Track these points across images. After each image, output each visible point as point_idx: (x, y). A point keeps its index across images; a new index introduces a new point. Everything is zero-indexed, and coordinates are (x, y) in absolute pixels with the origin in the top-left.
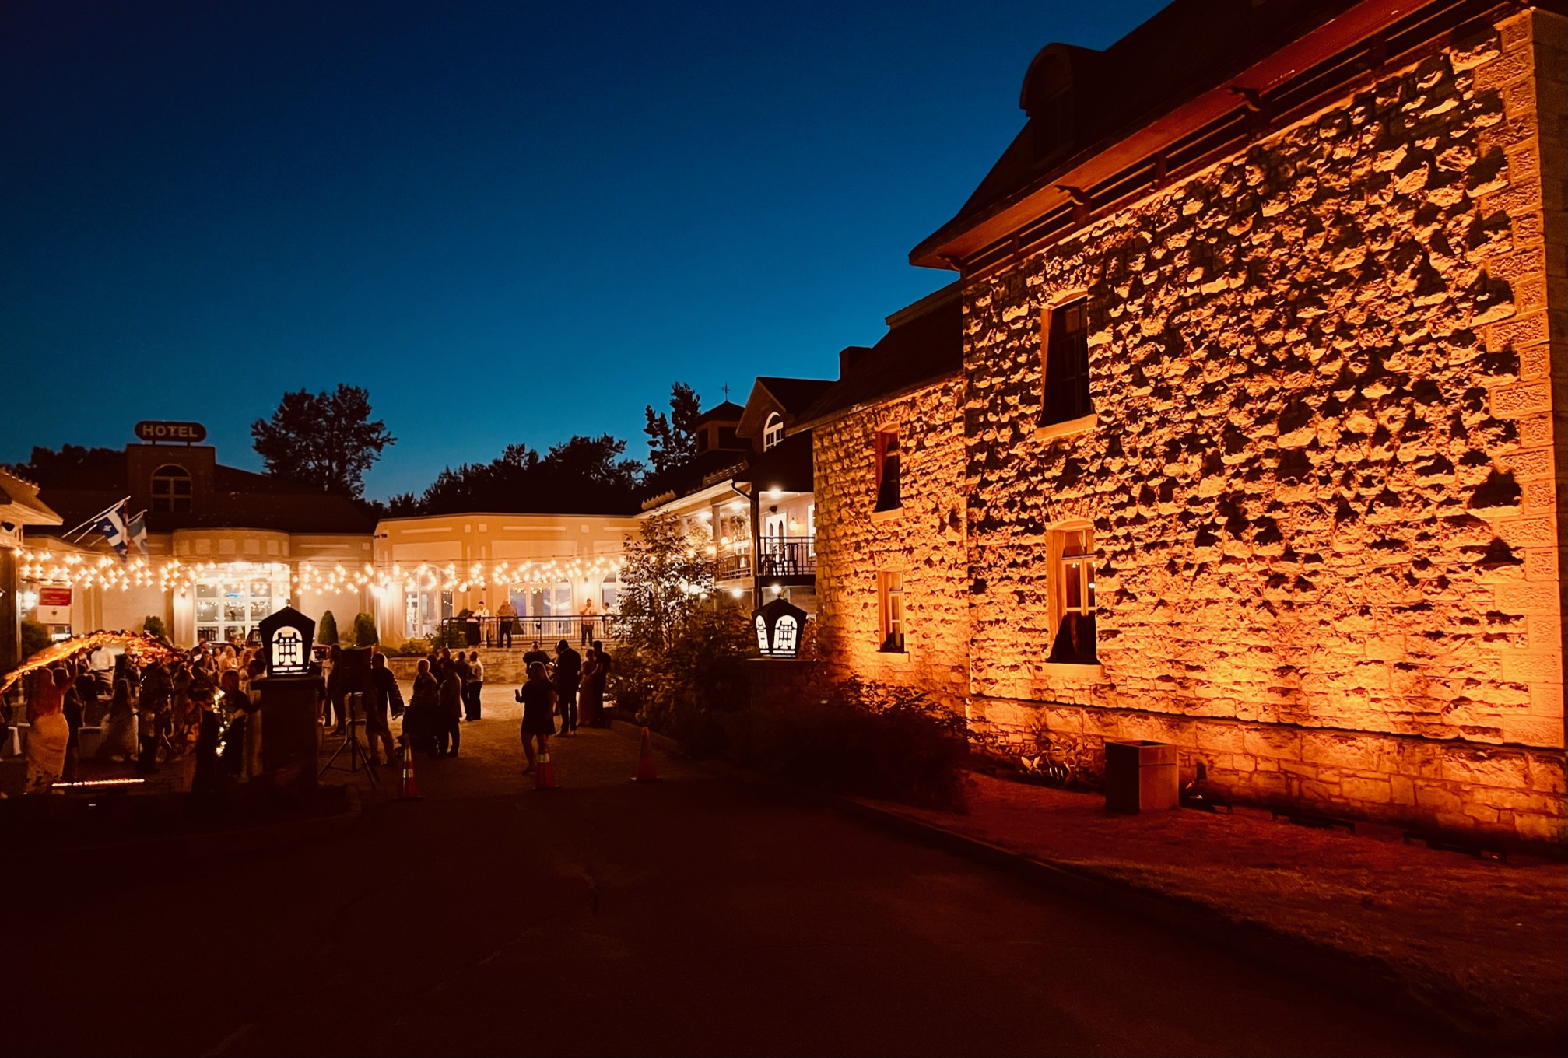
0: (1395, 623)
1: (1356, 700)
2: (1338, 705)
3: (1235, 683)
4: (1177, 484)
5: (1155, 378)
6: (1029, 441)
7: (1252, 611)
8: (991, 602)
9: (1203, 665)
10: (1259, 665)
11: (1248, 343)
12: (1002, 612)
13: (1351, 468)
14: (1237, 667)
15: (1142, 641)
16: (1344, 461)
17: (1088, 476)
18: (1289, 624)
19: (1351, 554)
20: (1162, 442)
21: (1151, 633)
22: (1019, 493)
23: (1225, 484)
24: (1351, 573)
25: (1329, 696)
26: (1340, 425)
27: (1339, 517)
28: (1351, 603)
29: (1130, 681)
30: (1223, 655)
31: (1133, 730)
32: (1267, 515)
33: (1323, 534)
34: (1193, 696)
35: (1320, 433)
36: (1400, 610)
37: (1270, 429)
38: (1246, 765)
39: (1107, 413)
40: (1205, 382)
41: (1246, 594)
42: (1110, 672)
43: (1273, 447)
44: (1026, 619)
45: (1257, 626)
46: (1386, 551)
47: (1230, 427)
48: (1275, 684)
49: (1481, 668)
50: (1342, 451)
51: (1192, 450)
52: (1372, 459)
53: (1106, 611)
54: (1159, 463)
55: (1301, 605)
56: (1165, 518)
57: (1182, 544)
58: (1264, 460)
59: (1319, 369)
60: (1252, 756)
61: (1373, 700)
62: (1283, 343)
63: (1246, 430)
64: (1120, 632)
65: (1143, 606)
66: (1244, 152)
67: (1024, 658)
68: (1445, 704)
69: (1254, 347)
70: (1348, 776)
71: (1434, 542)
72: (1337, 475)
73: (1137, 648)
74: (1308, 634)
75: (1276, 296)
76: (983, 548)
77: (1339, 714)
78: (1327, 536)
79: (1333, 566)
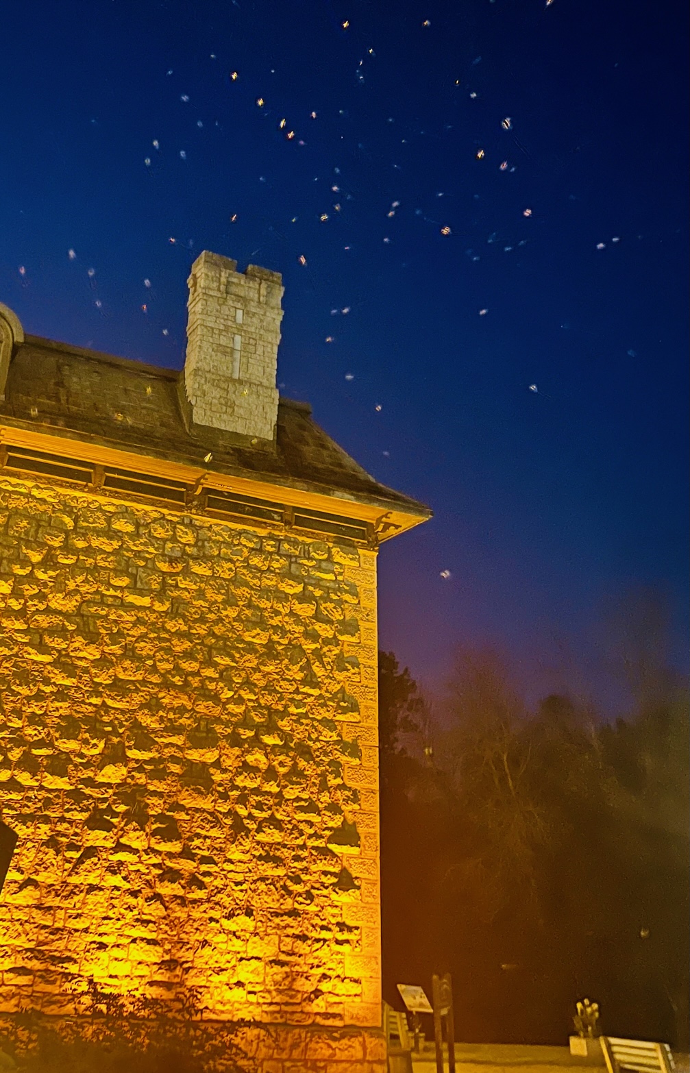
0: (273, 925)
1: (239, 994)
5: (59, 651)
9: (75, 956)
10: (142, 958)
11: (168, 660)
13: (246, 792)
14: (116, 959)
16: (241, 785)
18: (179, 918)
19: (242, 862)
23: (126, 774)
24: (240, 878)
26: (242, 756)
28: (237, 904)
30: (102, 946)
32: (168, 813)
33: (219, 841)
35: (224, 757)
36: (277, 915)
37: (178, 740)
40: (115, 676)
43: (179, 755)
45: (145, 917)
46: (271, 864)
47: (137, 725)
48: (158, 978)
49: (330, 965)
50: (242, 777)
51: (95, 734)
52: (264, 789)
54: (50, 733)
55: (194, 901)
56: (50, 791)
57: (69, 823)
58: (169, 765)
59: (227, 706)
61: (250, 993)
62: (198, 674)
63: (153, 732)
66: (179, 514)
68: (306, 995)
69: (172, 666)
71: (305, 864)
72: (235, 793)
74: (197, 929)
75: (194, 634)
78: (221, 843)
79: (225, 870)
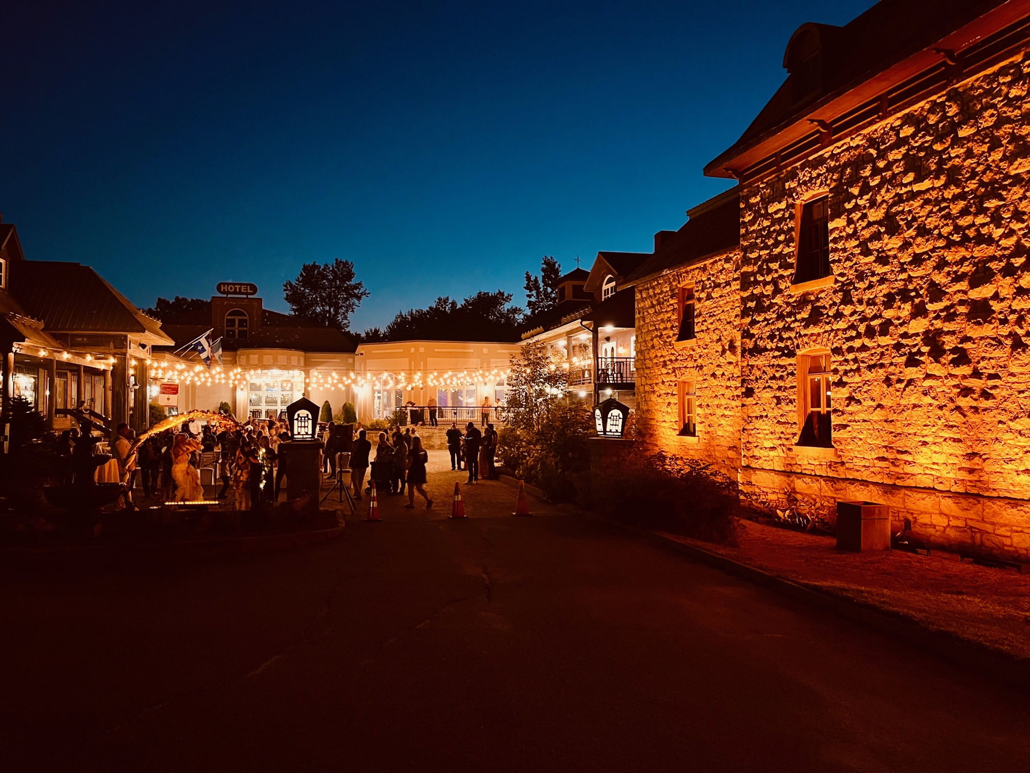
1: (1025, 479)
2: (1011, 481)
3: (934, 463)
4: (892, 324)
5: (877, 251)
6: (786, 294)
7: (947, 413)
8: (757, 403)
9: (910, 450)
10: (952, 451)
11: (947, 225)
12: (765, 410)
13: (1023, 313)
14: (935, 452)
15: (865, 432)
16: (1018, 308)
17: (827, 318)
18: (974, 423)
19: (1022, 374)
20: (881, 294)
21: (871, 427)
22: (778, 329)
23: (928, 323)
24: (1023, 387)
25: (1004, 475)
26: (1015, 283)
27: (1014, 347)
28: (1022, 409)
29: (855, 460)
30: (925, 444)
31: (857, 494)
32: (960, 346)
33: (1003, 359)
34: (902, 472)
35: (1000, 288)
37: (963, 285)
38: (941, 522)
39: (842, 275)
40: (914, 253)
41: (943, 402)
42: (841, 453)
43: (965, 298)
44: (782, 415)
45: (951, 423)
47: (932, 284)
48: (964, 465)
50: (1016, 301)
51: (905, 299)
53: (839, 411)
54: (879, 309)
55: (985, 410)
56: (883, 347)
57: (895, 365)
58: (958, 308)
59: (1000, 243)
60: (946, 515)
62: (973, 225)
63: (945, 286)
64: (849, 426)
65: (865, 408)
66: (944, 92)
67: (780, 442)
69: (952, 228)
70: (1017, 532)
72: (1013, 317)
73: (861, 437)
74: (990, 430)
75: (968, 192)
76: (752, 366)
77: (1011, 488)
78: (1005, 361)
79: (1009, 383)
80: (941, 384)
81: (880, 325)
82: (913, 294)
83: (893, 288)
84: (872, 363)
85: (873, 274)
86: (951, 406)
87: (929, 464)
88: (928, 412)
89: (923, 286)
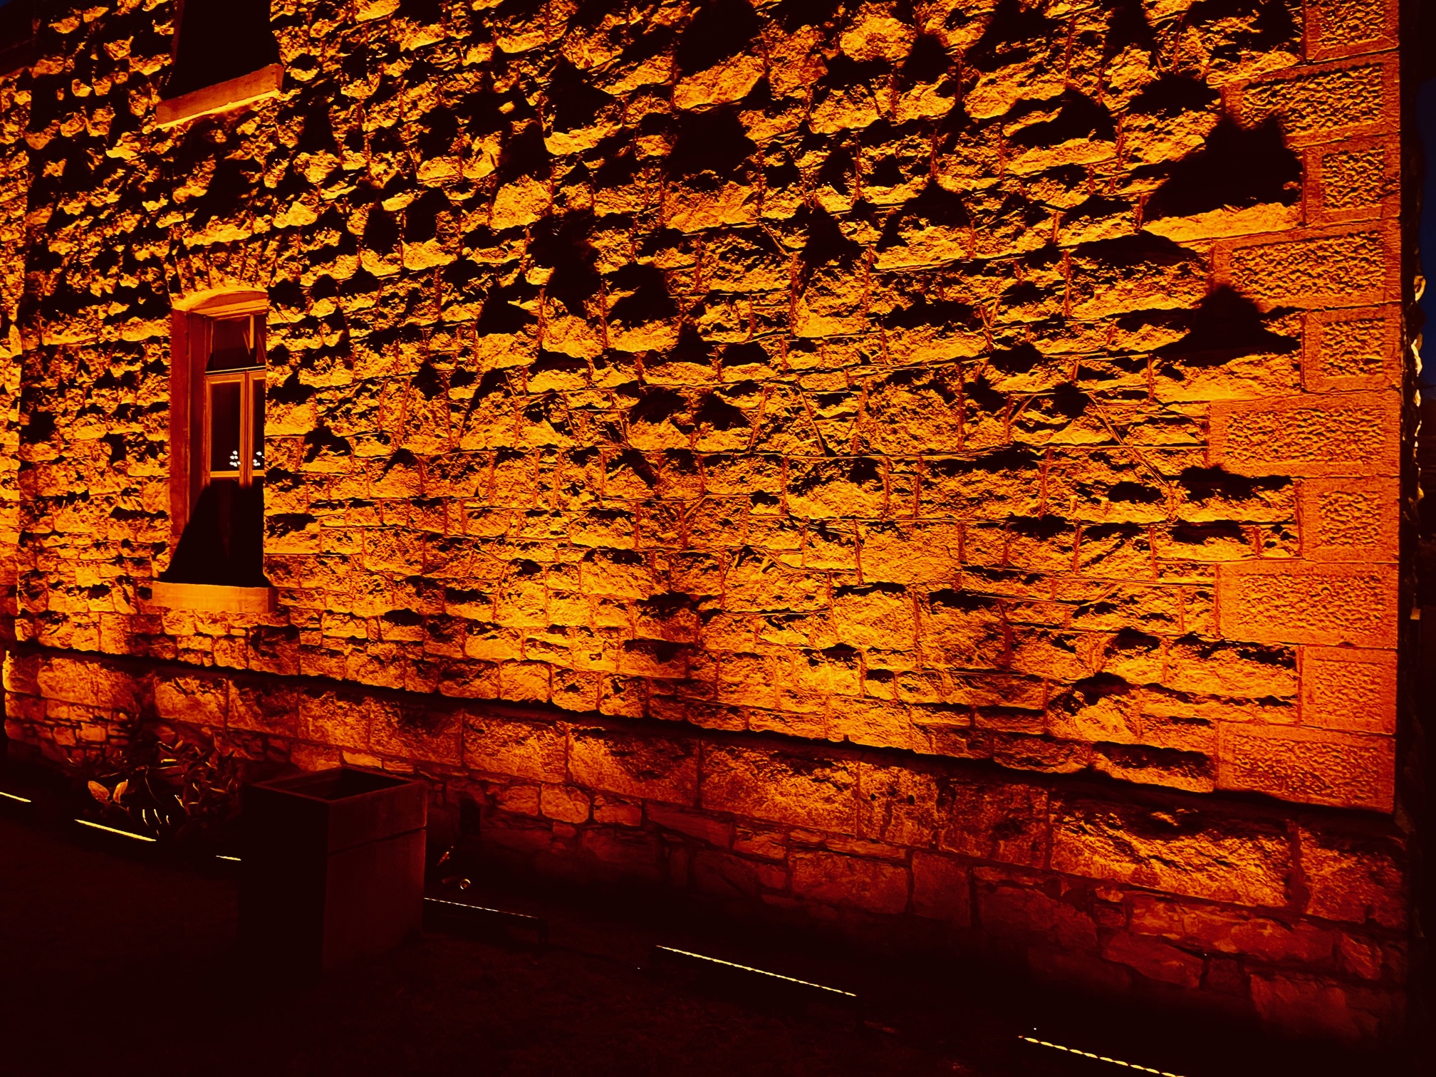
0: (939, 498)
1: (833, 676)
2: (787, 684)
3: (553, 629)
4: (446, 204)
6: (146, 130)
7: (598, 474)
8: (61, 459)
9: (485, 589)
10: (609, 590)
12: (80, 478)
13: (846, 144)
14: (557, 594)
15: (357, 537)
16: (832, 129)
17: (259, 197)
18: (681, 501)
19: (836, 341)
20: (415, 115)
21: (375, 521)
22: (124, 238)
23: (548, 196)
24: (835, 383)
25: (767, 664)
26: (827, 45)
27: (813, 257)
28: (830, 453)
29: (327, 622)
30: (529, 569)
31: (329, 725)
32: (642, 261)
33: (777, 296)
34: (459, 656)
35: (775, 69)
36: (952, 468)
37: (660, 67)
38: (569, 809)
39: (304, 62)
41: (588, 437)
42: (289, 602)
43: (663, 108)
44: (126, 492)
46: (925, 330)
47: (566, 74)
48: (642, 633)
49: (1159, 606)
50: (827, 107)
51: (479, 131)
52: (900, 119)
53: (286, 474)
54: (409, 159)
55: (715, 459)
56: (415, 276)
57: (451, 331)
58: (640, 141)
60: (583, 788)
61: (872, 675)
64: (313, 520)
65: (360, 463)
67: (118, 571)
68: (1059, 691)
70: (805, 847)
71: (1050, 305)
72: (810, 161)
73: (346, 551)
74: (726, 523)
76: (52, 350)
77: (788, 704)
78: (780, 303)
79: (792, 371)
80: (582, 383)
81: (410, 209)
82: (507, 107)
83: (449, 95)
84: (383, 324)
85: (394, 53)
86: (610, 449)
87: (538, 630)
88: (542, 471)
89: (539, 80)
